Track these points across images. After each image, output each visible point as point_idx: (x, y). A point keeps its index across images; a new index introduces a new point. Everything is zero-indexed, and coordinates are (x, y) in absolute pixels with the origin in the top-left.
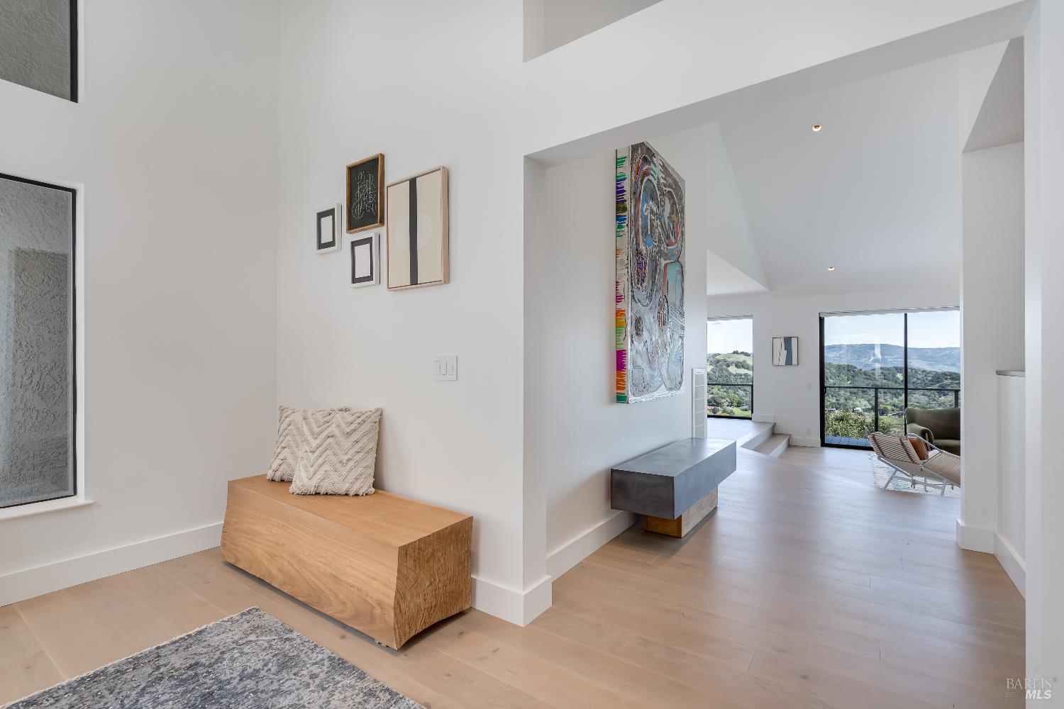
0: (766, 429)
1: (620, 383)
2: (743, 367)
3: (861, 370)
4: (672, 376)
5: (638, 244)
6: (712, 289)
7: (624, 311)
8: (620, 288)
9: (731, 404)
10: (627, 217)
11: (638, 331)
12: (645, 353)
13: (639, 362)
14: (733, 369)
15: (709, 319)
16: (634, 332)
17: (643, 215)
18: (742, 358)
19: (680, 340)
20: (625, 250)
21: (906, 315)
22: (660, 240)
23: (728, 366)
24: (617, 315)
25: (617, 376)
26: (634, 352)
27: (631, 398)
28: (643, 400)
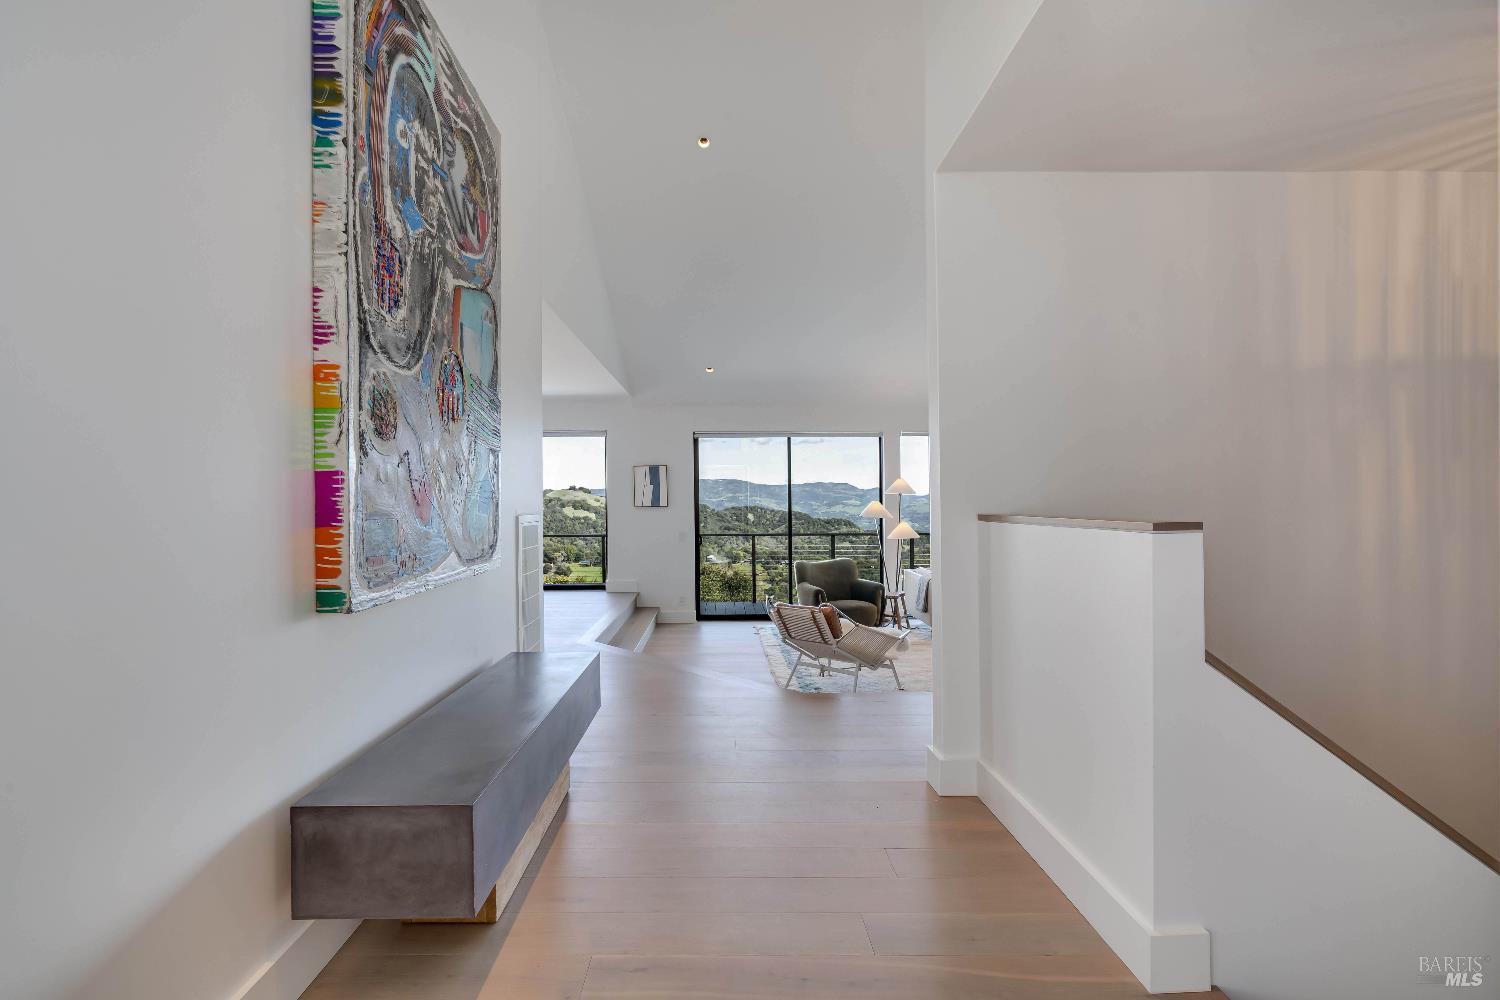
0: (627, 604)
1: (326, 562)
2: (583, 508)
3: (714, 510)
4: (473, 534)
5: (378, 206)
6: (551, 386)
7: (337, 367)
8: (326, 304)
9: (568, 559)
10: (342, 119)
11: (383, 427)
12: (404, 482)
13: (386, 501)
14: (569, 511)
15: (547, 434)
16: (369, 425)
17: (393, 142)
18: (581, 496)
19: (491, 458)
20: (338, 206)
21: (789, 439)
22: (442, 227)
23: (563, 506)
24: (316, 378)
25: (317, 540)
26: (370, 477)
27: (360, 596)
28: (397, 597)
